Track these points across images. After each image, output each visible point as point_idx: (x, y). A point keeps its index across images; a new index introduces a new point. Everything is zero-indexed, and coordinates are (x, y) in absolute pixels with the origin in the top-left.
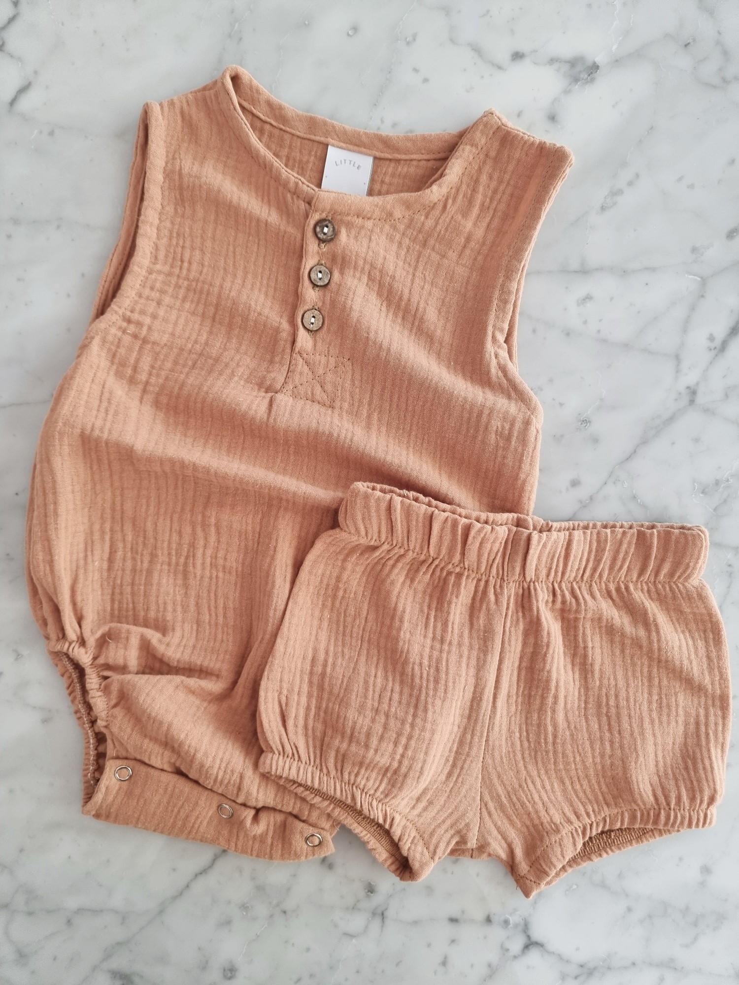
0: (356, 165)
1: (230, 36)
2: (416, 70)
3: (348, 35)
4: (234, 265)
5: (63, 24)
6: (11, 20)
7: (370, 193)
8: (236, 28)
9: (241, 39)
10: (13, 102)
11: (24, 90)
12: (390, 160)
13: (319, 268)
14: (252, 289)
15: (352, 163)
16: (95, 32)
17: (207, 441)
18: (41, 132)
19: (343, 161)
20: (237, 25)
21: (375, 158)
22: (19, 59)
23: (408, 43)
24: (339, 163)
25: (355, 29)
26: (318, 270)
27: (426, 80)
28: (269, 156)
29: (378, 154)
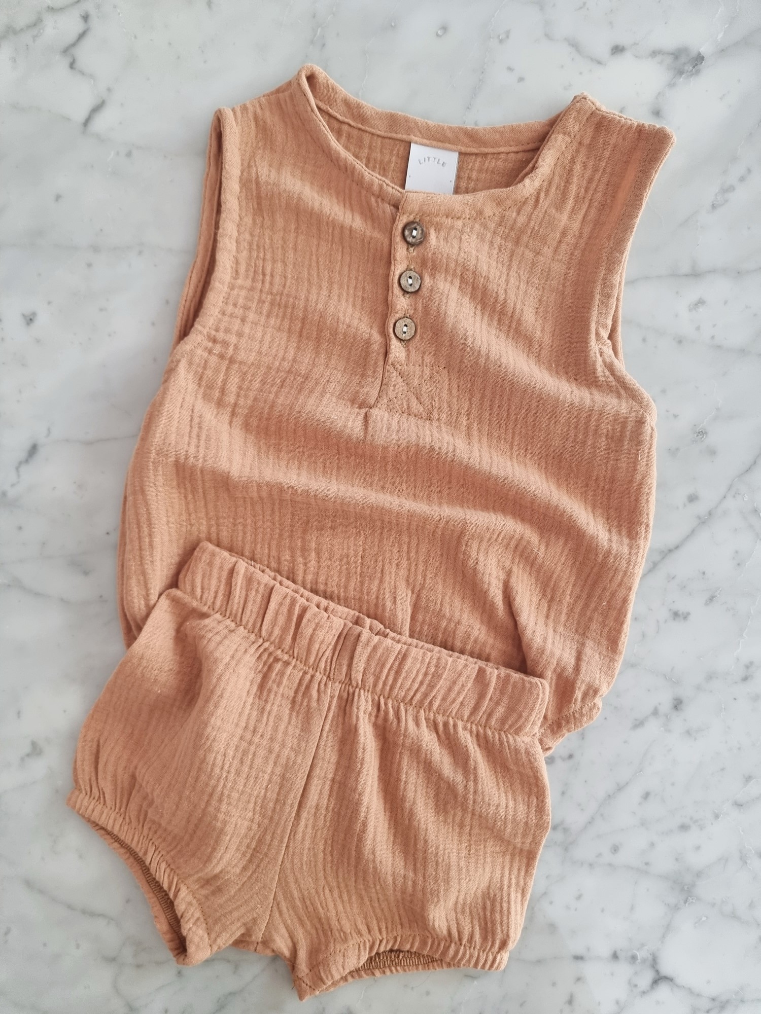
0: (441, 162)
1: (312, 42)
2: (510, 69)
3: (437, 35)
4: (318, 275)
5: (135, 37)
6: (82, 36)
7: (457, 191)
8: (318, 33)
9: (324, 45)
10: (87, 122)
11: (97, 108)
12: (477, 154)
13: (408, 273)
14: (339, 300)
15: (437, 160)
16: (170, 44)
17: (300, 462)
18: (118, 153)
19: (427, 159)
20: (319, 30)
21: (461, 154)
22: (92, 76)
23: (501, 41)
24: (422, 161)
25: (445, 29)
26: (408, 275)
27: (521, 79)
28: (350, 158)
29: (464, 149)
